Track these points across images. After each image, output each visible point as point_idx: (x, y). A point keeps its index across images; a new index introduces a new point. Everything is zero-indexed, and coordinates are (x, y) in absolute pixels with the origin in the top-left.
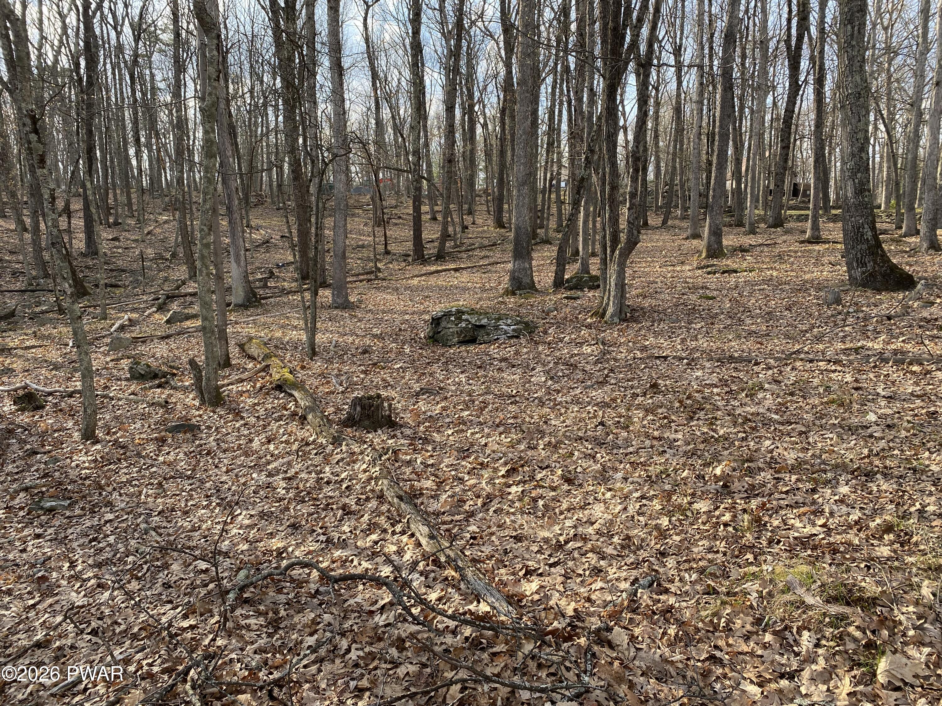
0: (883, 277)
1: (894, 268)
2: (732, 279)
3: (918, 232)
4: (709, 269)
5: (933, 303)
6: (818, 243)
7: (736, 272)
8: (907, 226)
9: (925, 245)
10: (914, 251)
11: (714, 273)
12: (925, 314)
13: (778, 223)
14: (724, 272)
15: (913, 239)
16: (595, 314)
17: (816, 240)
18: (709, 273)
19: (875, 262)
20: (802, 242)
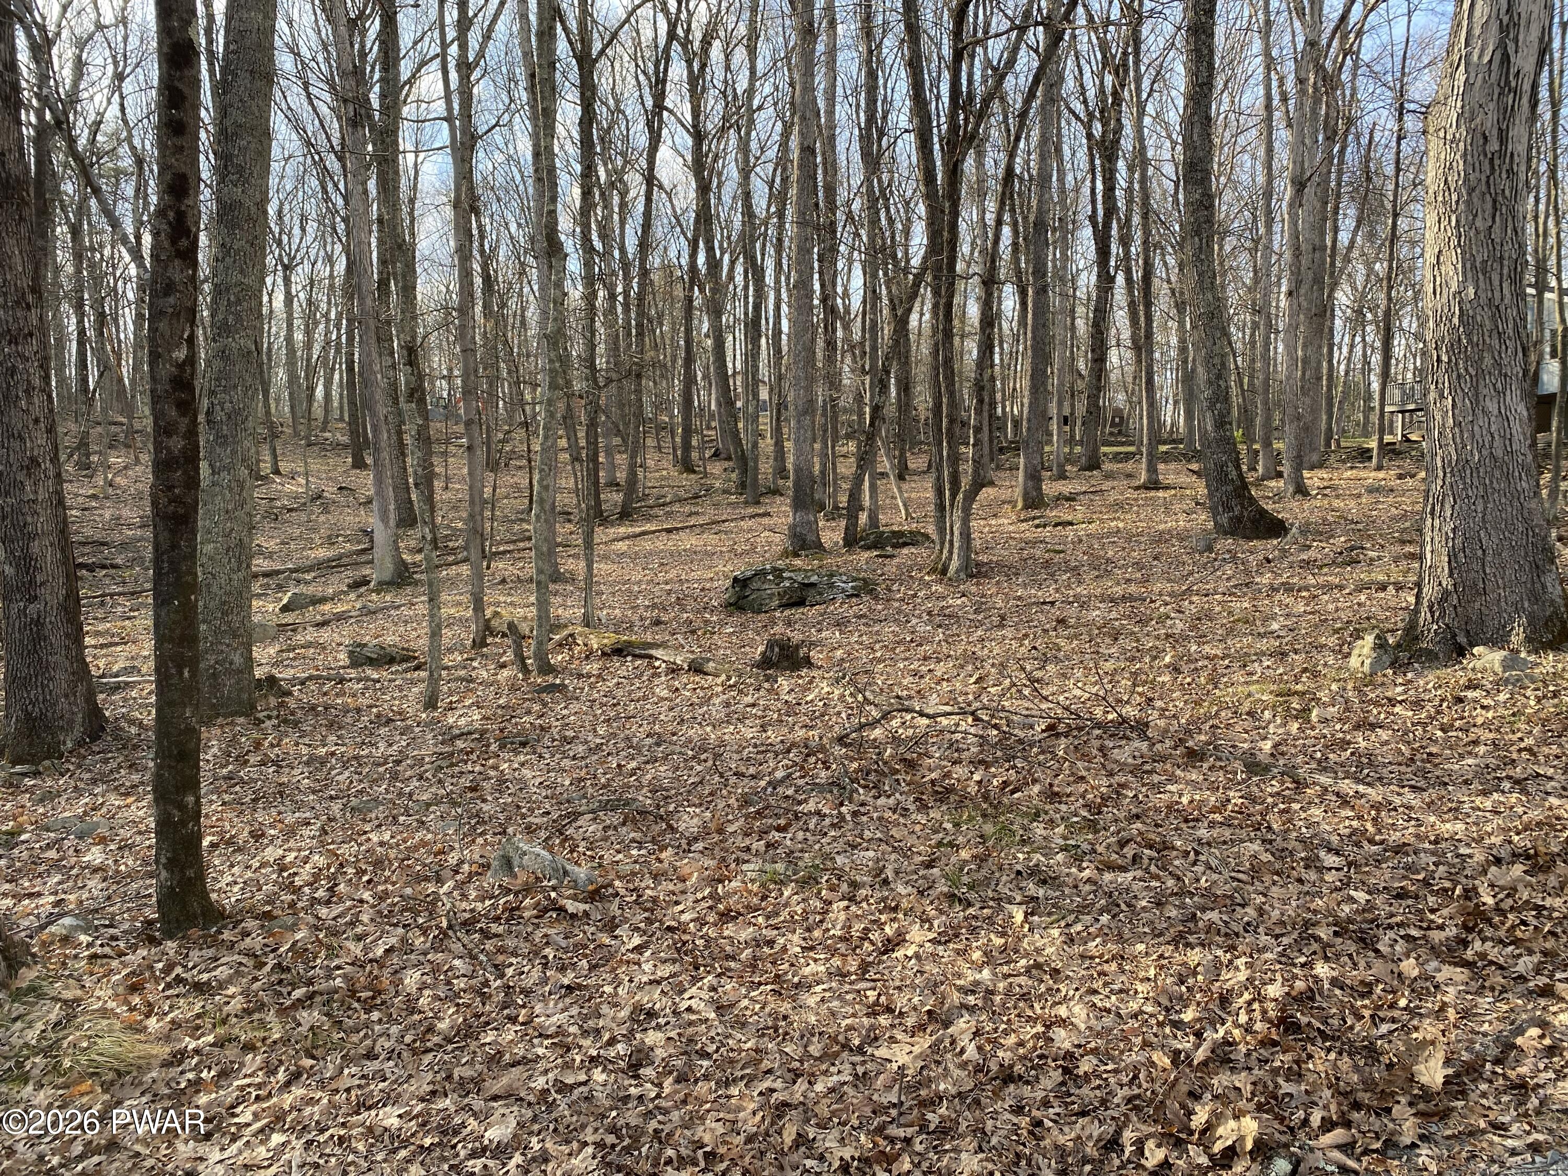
0: (1253, 522)
1: (1263, 512)
2: (1069, 532)
3: (1280, 475)
4: (1037, 522)
5: (1310, 547)
6: (1157, 489)
7: (1071, 524)
8: (1265, 466)
9: (1291, 490)
10: (1278, 497)
11: (1045, 526)
12: (1304, 556)
13: (1093, 464)
14: (1056, 525)
15: (1273, 483)
16: (933, 571)
17: (1153, 485)
18: (1037, 526)
19: (1243, 507)
20: (1137, 488)
